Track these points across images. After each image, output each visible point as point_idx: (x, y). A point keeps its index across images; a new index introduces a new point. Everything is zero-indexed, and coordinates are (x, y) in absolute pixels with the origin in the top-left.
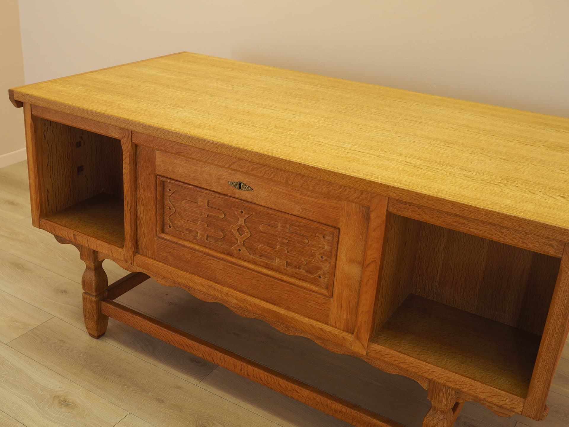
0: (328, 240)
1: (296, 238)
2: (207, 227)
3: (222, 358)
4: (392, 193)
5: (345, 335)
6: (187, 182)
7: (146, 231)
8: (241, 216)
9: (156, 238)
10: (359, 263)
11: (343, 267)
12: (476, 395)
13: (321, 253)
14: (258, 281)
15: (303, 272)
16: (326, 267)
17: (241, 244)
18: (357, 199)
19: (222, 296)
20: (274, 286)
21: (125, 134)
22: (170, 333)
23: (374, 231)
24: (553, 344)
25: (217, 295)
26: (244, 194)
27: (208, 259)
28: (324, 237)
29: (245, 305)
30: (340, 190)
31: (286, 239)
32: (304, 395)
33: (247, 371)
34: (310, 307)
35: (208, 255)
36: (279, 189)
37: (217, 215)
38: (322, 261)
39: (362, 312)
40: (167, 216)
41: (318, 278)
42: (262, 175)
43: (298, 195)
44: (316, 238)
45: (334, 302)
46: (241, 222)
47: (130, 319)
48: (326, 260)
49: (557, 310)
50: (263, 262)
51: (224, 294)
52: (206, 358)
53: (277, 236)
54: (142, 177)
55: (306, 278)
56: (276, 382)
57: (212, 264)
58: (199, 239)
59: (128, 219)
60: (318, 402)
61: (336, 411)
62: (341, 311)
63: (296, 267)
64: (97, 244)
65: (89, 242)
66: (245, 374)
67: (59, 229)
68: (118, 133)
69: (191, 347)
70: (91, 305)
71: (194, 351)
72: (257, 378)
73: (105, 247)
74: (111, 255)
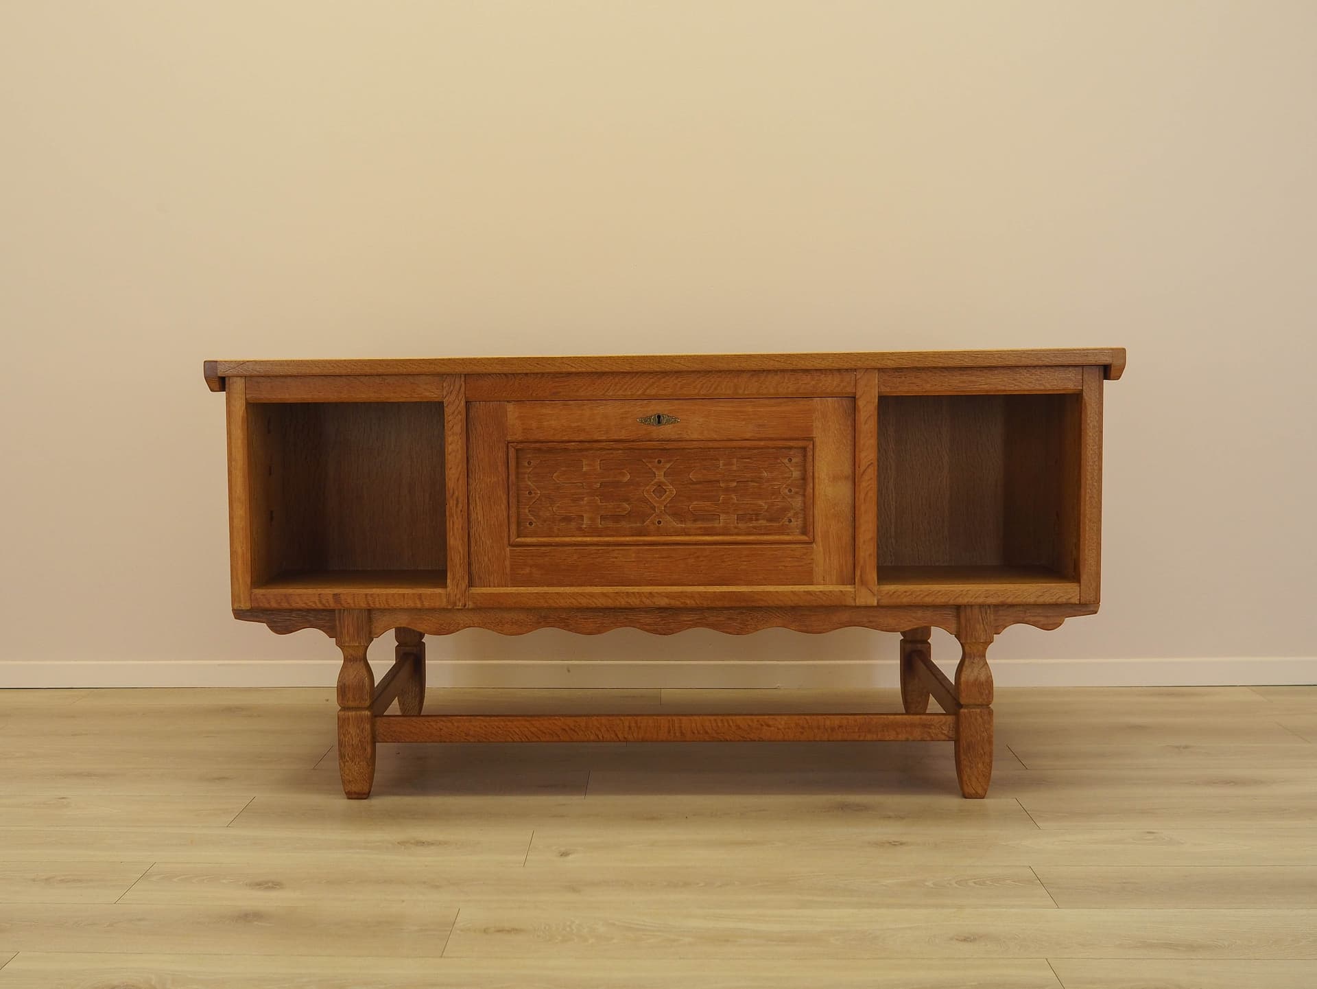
0: (796, 463)
1: (748, 475)
2: (600, 504)
3: (633, 725)
4: (889, 361)
5: (842, 588)
6: (565, 438)
7: (488, 542)
8: (658, 469)
9: (508, 549)
10: (846, 478)
11: (825, 492)
12: (1024, 600)
13: (788, 485)
14: (698, 557)
15: (763, 522)
16: (797, 503)
17: (661, 512)
18: (837, 389)
19: (641, 601)
20: (725, 557)
21: (454, 387)
22: (528, 721)
23: (865, 424)
24: (1095, 496)
25: (633, 602)
26: (667, 431)
27: (608, 553)
28: (790, 460)
29: (683, 601)
30: (813, 383)
31: (734, 481)
32: (780, 727)
33: (681, 727)
34: (783, 568)
35: (608, 544)
36: (719, 408)
37: (617, 479)
38: (792, 497)
39: (864, 542)
40: (524, 508)
41: (787, 523)
42: (697, 391)
43: (750, 409)
44: (778, 466)
45: (818, 548)
46: (660, 476)
47: (441, 727)
48: (797, 493)
49: (1091, 452)
50: (701, 528)
51: (645, 597)
52: (603, 737)
53: (718, 481)
54: (479, 453)
55: (769, 530)
56: (731, 724)
57: (616, 558)
58: (586, 528)
59: (458, 529)
60: (803, 728)
61: (833, 729)
62: (830, 557)
63: (751, 520)
64: (387, 595)
65: (370, 598)
66: (677, 734)
67: (299, 595)
68: (437, 389)
69: (571, 729)
70: (359, 728)
71: (578, 734)
72: (699, 733)
73: (406, 596)
74: (419, 605)
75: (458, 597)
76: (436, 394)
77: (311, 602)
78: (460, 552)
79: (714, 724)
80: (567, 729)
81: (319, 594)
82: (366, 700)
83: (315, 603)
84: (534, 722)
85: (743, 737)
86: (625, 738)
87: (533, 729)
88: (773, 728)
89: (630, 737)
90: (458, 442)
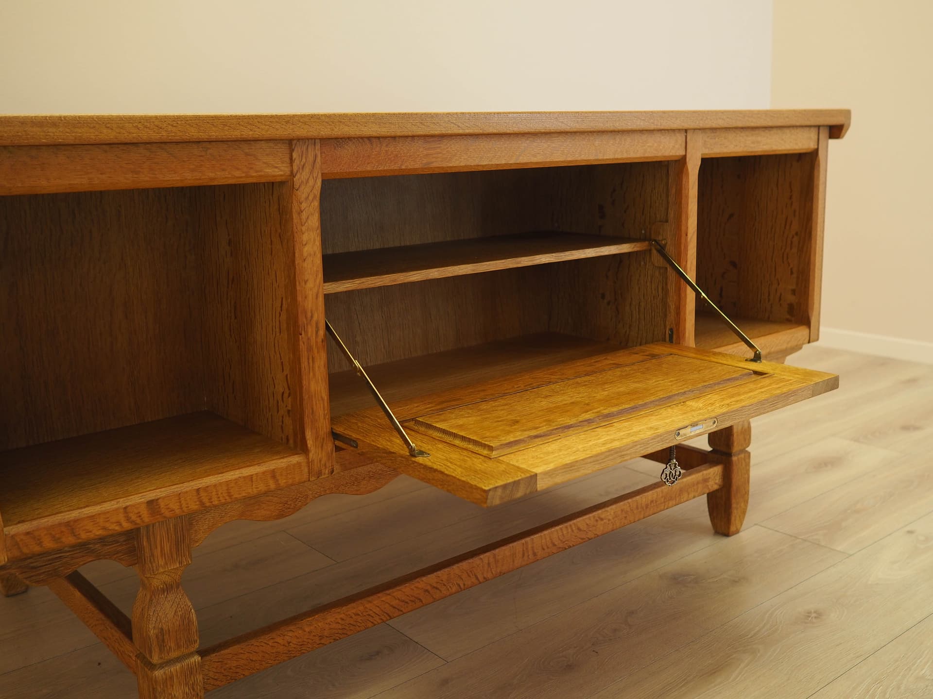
22: (388, 595)
33: (533, 547)
52: (464, 585)
64: (228, 483)
65: (203, 494)
66: (530, 557)
67: (92, 517)
68: (283, 163)
69: (434, 587)
70: (187, 684)
71: (440, 591)
72: (548, 548)
73: (254, 478)
74: (272, 486)
75: (323, 462)
76: (281, 171)
77: (112, 523)
78: (323, 400)
79: (560, 534)
80: (429, 588)
81: (125, 508)
82: (195, 641)
83: (119, 523)
84: (395, 594)
85: (582, 539)
86: (484, 578)
87: (395, 603)
88: (605, 521)
89: (489, 575)
90: (314, 240)
